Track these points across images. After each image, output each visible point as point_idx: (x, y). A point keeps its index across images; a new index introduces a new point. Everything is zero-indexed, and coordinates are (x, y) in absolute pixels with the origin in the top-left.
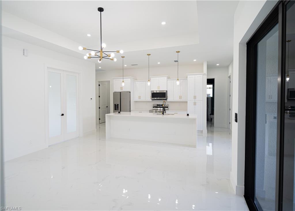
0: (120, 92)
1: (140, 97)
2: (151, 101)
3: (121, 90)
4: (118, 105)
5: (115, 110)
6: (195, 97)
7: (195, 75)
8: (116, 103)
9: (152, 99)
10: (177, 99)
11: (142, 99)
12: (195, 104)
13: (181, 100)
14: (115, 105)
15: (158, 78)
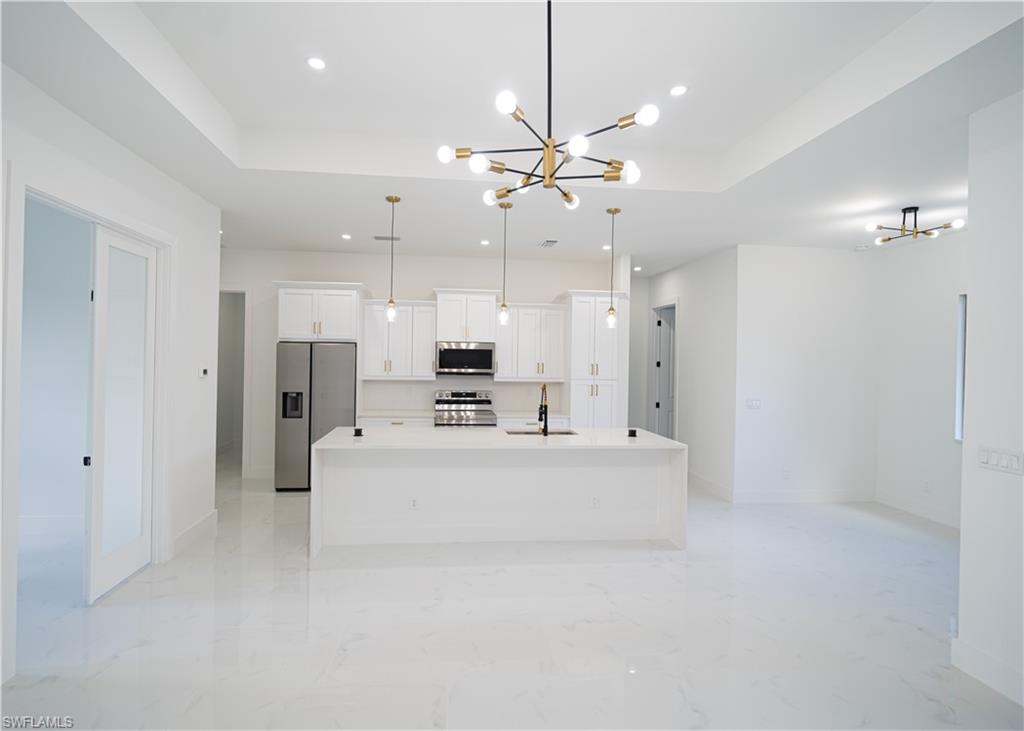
0: (311, 344)
1: (388, 365)
2: (434, 379)
3: (315, 336)
4: (299, 394)
5: (285, 415)
6: (594, 369)
7: (595, 295)
8: (292, 389)
9: (438, 373)
10: (528, 373)
11: (399, 372)
12: (594, 391)
13: (543, 376)
14: (285, 395)
15: (464, 297)
